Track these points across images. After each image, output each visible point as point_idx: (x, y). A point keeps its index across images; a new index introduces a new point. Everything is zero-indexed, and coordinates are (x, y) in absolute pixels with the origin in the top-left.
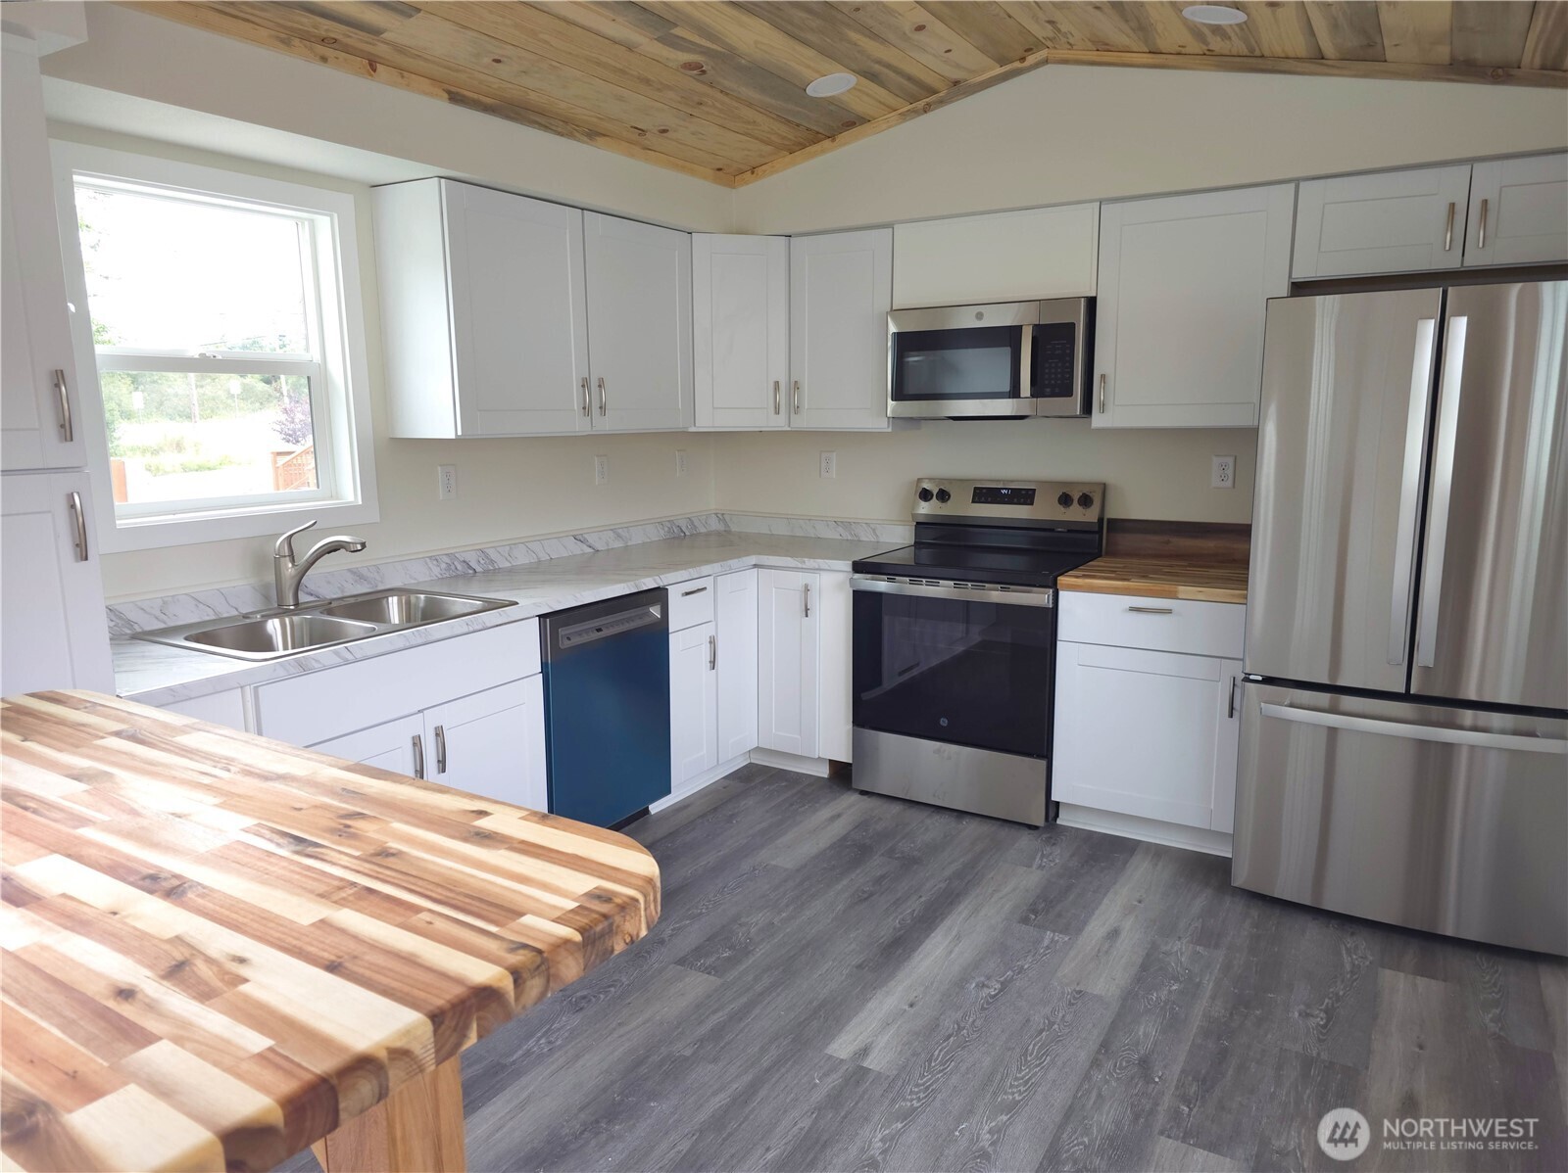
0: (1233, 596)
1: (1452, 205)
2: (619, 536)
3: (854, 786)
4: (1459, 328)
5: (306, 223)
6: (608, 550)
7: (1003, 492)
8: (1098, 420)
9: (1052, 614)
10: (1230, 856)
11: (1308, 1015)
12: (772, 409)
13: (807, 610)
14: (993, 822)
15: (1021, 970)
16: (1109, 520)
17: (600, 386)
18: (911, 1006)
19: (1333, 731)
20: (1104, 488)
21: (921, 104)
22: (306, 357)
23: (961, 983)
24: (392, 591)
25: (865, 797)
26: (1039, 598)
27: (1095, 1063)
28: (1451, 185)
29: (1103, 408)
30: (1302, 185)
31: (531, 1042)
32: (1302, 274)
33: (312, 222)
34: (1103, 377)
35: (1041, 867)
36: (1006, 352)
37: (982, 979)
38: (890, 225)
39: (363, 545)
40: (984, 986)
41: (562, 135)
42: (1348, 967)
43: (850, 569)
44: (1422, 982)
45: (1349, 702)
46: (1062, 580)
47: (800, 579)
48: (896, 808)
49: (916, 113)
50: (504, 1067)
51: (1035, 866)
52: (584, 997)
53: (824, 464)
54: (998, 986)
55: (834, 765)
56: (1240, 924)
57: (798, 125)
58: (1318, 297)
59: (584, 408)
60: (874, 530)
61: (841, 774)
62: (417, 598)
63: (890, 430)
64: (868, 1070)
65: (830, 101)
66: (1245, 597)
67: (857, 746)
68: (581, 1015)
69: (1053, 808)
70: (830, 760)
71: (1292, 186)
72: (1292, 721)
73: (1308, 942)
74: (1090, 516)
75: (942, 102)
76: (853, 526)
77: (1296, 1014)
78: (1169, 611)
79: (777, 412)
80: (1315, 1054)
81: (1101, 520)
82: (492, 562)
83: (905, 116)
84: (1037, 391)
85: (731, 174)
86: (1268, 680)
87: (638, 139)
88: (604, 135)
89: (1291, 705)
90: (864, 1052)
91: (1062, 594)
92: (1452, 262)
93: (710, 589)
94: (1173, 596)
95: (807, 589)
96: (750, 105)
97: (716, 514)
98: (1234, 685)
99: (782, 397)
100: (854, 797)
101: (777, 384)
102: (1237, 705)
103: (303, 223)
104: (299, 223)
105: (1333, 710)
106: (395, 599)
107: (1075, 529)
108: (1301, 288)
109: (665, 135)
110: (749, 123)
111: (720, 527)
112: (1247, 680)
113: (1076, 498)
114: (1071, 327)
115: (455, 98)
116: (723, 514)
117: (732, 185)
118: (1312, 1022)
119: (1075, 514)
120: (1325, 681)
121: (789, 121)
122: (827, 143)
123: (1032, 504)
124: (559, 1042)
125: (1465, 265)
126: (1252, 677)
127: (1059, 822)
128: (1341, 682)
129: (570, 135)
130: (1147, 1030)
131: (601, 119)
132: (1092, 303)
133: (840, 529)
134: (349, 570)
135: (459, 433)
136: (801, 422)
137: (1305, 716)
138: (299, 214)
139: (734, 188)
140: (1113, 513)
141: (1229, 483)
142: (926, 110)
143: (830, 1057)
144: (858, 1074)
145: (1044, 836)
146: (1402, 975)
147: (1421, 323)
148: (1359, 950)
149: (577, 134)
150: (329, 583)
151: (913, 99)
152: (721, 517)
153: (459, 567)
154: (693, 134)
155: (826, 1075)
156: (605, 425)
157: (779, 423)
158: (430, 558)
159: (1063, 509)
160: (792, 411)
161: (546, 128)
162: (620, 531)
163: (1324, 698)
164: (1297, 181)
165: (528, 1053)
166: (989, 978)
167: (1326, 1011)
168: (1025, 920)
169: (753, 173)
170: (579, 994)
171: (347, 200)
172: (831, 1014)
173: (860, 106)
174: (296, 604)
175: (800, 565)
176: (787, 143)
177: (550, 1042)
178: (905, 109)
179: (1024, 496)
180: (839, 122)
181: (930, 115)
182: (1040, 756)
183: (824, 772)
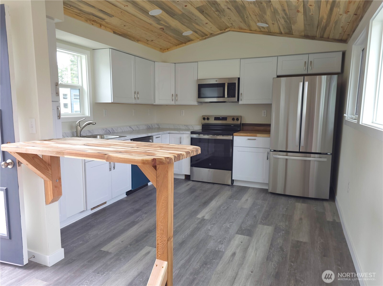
0: (268, 136)
1: (305, 62)
2: (138, 127)
3: (191, 179)
4: (306, 84)
5: (80, 57)
6: (136, 130)
7: (220, 118)
8: (240, 102)
9: (232, 141)
10: (268, 188)
11: (283, 209)
12: (172, 100)
13: (181, 142)
14: (220, 185)
15: (230, 205)
16: (242, 124)
17: (138, 93)
18: (211, 210)
19: (287, 159)
20: (241, 117)
21: (204, 37)
22: (78, 85)
23: (220, 207)
24: (98, 135)
25: (193, 182)
26: (230, 137)
27: (246, 216)
28: (305, 58)
29: (241, 100)
30: (279, 57)
31: (139, 218)
32: (279, 74)
33: (81, 56)
34: (241, 94)
35: (231, 191)
36: (222, 88)
37: (223, 207)
38: (197, 62)
39: (96, 123)
40: (224, 207)
41: (133, 41)
42: (290, 203)
43: (190, 133)
44: (303, 204)
45: (289, 154)
46: (234, 134)
47: (179, 136)
48: (200, 183)
49: (203, 39)
50: (135, 222)
51: (230, 191)
52: (146, 212)
53: (181, 113)
54: (227, 207)
55: (186, 175)
56: (270, 198)
57: (179, 41)
58: (281, 78)
59: (135, 98)
60: (193, 127)
61: (188, 177)
62: (104, 136)
63: (197, 105)
64: (205, 219)
65: (186, 36)
66: (270, 136)
67: (191, 171)
68: (147, 214)
69: (233, 181)
70: (185, 175)
71: (277, 57)
72: (279, 158)
73: (283, 200)
74: (239, 122)
75: (208, 37)
76: (188, 126)
77: (281, 209)
78: (255, 139)
79: (173, 100)
80: (284, 214)
81: (240, 124)
82: (114, 131)
83: (201, 40)
84: (228, 96)
85: (163, 50)
86: (275, 151)
87: (147, 42)
88: (140, 41)
89: (279, 155)
90: (204, 217)
91: (234, 137)
92: (305, 72)
93: (161, 137)
94: (256, 136)
95: (181, 138)
96: (171, 36)
97: (156, 124)
98: (268, 153)
99: (173, 98)
100: (191, 182)
101: (173, 94)
102: (269, 157)
103: (79, 57)
104: (78, 57)
105: (287, 155)
106: (99, 136)
107: (236, 125)
108: (278, 77)
109: (152, 41)
110: (169, 40)
111: (158, 127)
112: (271, 151)
113: (235, 119)
114: (235, 83)
115: (114, 33)
116: (158, 124)
117: (163, 52)
118: (284, 210)
119: (235, 122)
120: (285, 150)
121: (177, 40)
122: (184, 44)
123: (226, 120)
124: (144, 218)
125: (308, 73)
126: (272, 150)
127: (234, 184)
128: (288, 150)
129: (134, 41)
130: (255, 212)
131: (141, 38)
132: (239, 79)
133: (185, 127)
134: (88, 130)
135: (112, 101)
136: (177, 103)
137: (281, 157)
138: (78, 54)
139: (163, 53)
140: (243, 122)
141: (265, 116)
142: (205, 39)
143: (197, 218)
144: (203, 220)
145: (231, 187)
146: (299, 204)
147: (300, 83)
148: (292, 201)
149: (135, 41)
150: (84, 132)
151: (202, 36)
152: (158, 125)
153: (108, 131)
154: (158, 41)
155: (198, 220)
156: (138, 102)
157: (173, 103)
158: (102, 129)
159: (233, 121)
160: (176, 100)
161: (130, 39)
162: (138, 126)
163: (285, 153)
164: (278, 56)
165: (139, 220)
166: (224, 206)
167: (286, 208)
168: (230, 198)
169: (168, 50)
170: (145, 212)
171: (89, 52)
172: (196, 212)
173: (192, 38)
174: (80, 136)
175: (179, 133)
176: (176, 44)
177: (142, 218)
178: (201, 38)
179: (224, 118)
180: (188, 40)
181: (206, 40)
182: (230, 170)
183: (183, 178)
